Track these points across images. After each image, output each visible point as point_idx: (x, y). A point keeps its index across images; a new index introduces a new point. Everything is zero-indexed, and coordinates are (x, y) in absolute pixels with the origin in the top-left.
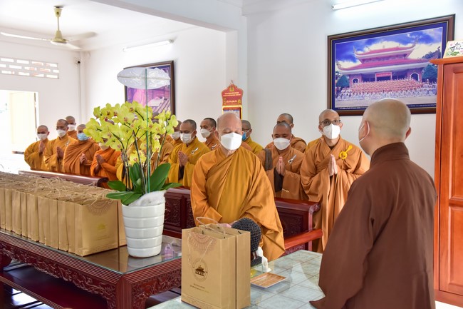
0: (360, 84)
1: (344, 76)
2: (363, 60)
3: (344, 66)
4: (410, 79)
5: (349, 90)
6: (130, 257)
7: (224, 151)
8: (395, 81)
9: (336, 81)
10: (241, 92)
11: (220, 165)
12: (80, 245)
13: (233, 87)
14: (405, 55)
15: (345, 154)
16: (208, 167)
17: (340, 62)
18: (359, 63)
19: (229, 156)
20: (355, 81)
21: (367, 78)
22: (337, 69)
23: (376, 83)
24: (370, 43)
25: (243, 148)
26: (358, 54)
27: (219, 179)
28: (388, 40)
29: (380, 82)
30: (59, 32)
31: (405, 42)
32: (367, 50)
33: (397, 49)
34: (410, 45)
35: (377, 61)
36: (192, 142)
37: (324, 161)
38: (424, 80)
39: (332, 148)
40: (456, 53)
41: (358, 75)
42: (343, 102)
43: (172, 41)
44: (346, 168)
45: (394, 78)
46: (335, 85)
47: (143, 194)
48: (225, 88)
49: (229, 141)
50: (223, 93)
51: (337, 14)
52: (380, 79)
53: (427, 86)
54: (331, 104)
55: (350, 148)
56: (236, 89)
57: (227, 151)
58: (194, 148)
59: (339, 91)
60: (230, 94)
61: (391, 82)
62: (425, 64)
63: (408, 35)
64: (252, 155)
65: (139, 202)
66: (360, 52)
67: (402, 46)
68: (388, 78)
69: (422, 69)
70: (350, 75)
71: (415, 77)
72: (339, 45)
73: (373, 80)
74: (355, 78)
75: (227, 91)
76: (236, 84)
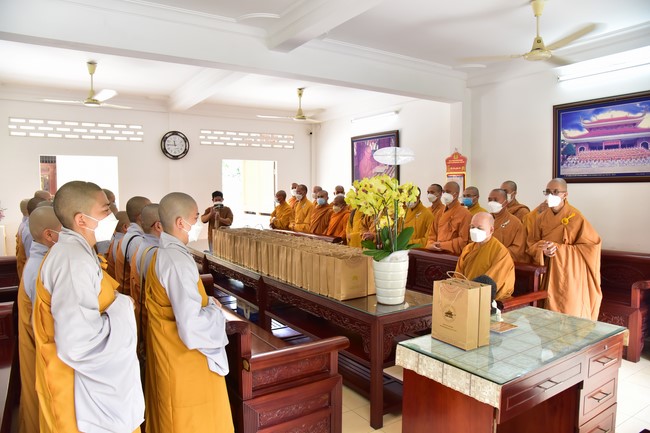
0: (587, 152)
1: (570, 145)
2: (590, 129)
3: (570, 135)
4: (639, 148)
5: (575, 158)
6: (379, 303)
8: (624, 149)
9: (562, 149)
10: (465, 159)
12: (339, 292)
13: (457, 155)
14: (634, 124)
15: (567, 220)
17: (566, 131)
18: (586, 132)
20: (581, 149)
21: (594, 146)
22: (562, 137)
23: (603, 152)
24: (597, 112)
26: (585, 123)
28: (616, 109)
29: (608, 151)
30: (300, 110)
31: (635, 112)
32: (594, 119)
33: (626, 118)
34: (639, 114)
35: (605, 130)
36: (416, 207)
39: (555, 214)
41: (584, 143)
42: (571, 168)
43: (397, 112)
45: (623, 146)
46: (561, 153)
47: (391, 252)
48: (449, 155)
50: (447, 161)
51: (562, 85)
52: (607, 147)
54: (557, 173)
55: (573, 215)
56: (460, 157)
58: (418, 212)
59: (564, 159)
60: (454, 162)
61: (619, 150)
63: (638, 104)
65: (388, 258)
66: (587, 121)
67: (631, 115)
68: (616, 147)
70: (576, 144)
71: (645, 146)
72: (565, 114)
73: (600, 148)
74: (581, 146)
75: (451, 158)
76: (460, 152)
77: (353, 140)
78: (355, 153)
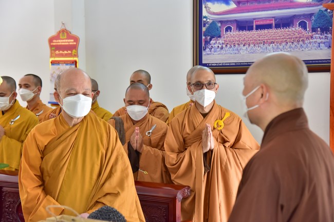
0: (235, 34)
1: (214, 23)
2: (238, 3)
4: (296, 29)
5: (221, 41)
7: (67, 119)
8: (279, 30)
9: (204, 29)
10: (76, 39)
11: (62, 139)
13: (64, 32)
15: (221, 123)
16: (44, 141)
17: (209, 4)
18: (233, 6)
19: (74, 125)
20: (228, 29)
21: (244, 26)
22: (205, 13)
23: (254, 33)
25: (93, 115)
27: (60, 157)
29: (259, 32)
35: (256, 5)
36: (11, 108)
37: (195, 132)
38: (314, 30)
39: (205, 115)
41: (231, 22)
42: (212, 56)
44: (224, 141)
45: (278, 26)
46: (203, 33)
48: (53, 33)
49: (74, 105)
50: (51, 40)
52: (260, 27)
53: (318, 37)
54: (198, 59)
55: (227, 115)
56: (69, 36)
57: (71, 118)
58: (14, 116)
59: (207, 43)
60: (61, 42)
61: (273, 31)
62: (315, 9)
64: (105, 124)
68: (269, 26)
69: (311, 15)
70: (221, 22)
71: (303, 25)
73: (251, 28)
74: (228, 25)
75: (57, 37)
76: (69, 28)
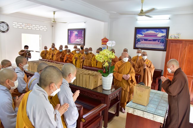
0: (143, 41)
1: (139, 39)
2: (145, 35)
3: (139, 36)
4: (157, 42)
5: (140, 43)
6: (103, 89)
8: (153, 42)
10: (108, 40)
11: (122, 66)
13: (105, 38)
14: (156, 35)
15: (147, 63)
17: (138, 35)
18: (144, 36)
20: (142, 40)
21: (146, 40)
22: (137, 36)
23: (148, 42)
24: (147, 31)
26: (143, 33)
28: (152, 31)
31: (157, 32)
32: (146, 32)
33: (154, 33)
34: (158, 33)
35: (149, 36)
38: (161, 42)
39: (144, 61)
40: (172, 38)
41: (143, 39)
42: (138, 46)
43: (85, 23)
44: (147, 66)
45: (153, 41)
46: (136, 41)
47: (109, 74)
50: (102, 40)
51: (138, 22)
52: (149, 41)
53: (161, 44)
54: (135, 46)
55: (149, 61)
59: (137, 43)
61: (152, 42)
62: (161, 38)
63: (157, 30)
66: (144, 33)
67: (156, 33)
68: (151, 41)
69: (160, 39)
70: (141, 39)
71: (158, 41)
72: (138, 30)
73: (147, 41)
74: (142, 39)
77: (69, 30)
78: (69, 34)
